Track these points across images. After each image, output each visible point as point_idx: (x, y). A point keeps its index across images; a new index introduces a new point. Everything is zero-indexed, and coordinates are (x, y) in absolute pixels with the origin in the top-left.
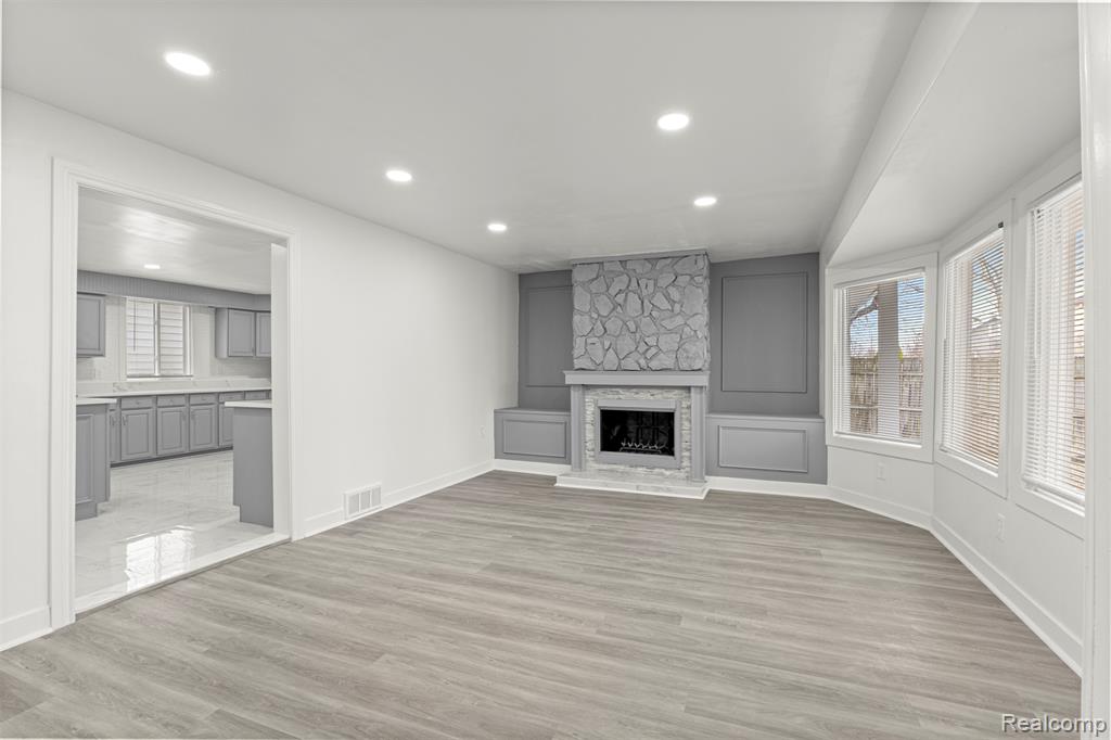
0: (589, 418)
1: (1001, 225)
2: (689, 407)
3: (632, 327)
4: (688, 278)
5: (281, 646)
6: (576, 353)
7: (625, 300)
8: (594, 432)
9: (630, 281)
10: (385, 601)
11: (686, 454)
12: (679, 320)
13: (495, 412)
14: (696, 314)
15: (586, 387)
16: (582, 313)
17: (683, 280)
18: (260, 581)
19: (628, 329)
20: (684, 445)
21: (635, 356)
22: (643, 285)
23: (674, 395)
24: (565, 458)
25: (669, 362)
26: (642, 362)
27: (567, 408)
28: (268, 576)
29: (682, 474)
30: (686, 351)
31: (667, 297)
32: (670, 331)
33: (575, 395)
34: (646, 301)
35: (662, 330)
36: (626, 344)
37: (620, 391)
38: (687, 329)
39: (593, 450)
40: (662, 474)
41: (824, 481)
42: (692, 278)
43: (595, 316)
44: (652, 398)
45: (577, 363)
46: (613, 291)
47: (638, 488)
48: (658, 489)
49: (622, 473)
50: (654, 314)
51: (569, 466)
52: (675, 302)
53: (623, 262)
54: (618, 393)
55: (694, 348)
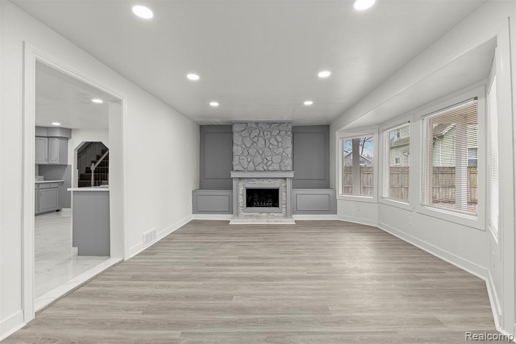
0: (241, 193)
1: (409, 122)
2: (286, 186)
3: (261, 152)
4: (285, 132)
5: (180, 303)
6: (235, 163)
7: (258, 140)
8: (243, 198)
9: (260, 132)
10: (209, 278)
11: (284, 206)
12: (281, 150)
13: (193, 191)
14: (288, 147)
15: (240, 179)
16: (237, 145)
17: (283, 133)
18: (130, 280)
19: (259, 153)
20: (283, 202)
21: (262, 165)
22: (265, 135)
23: (279, 181)
24: (230, 211)
25: (277, 168)
26: (265, 167)
27: (231, 188)
28: (133, 278)
29: (282, 215)
30: (284, 163)
31: (276, 140)
32: (277, 154)
33: (234, 182)
34: (267, 141)
35: (274, 154)
36: (258, 159)
37: (255, 180)
38: (284, 154)
39: (243, 207)
40: (274, 215)
41: (336, 213)
42: (286, 132)
43: (244, 147)
44: (269, 183)
45: (235, 168)
46: (252, 136)
47: (268, 221)
48: (276, 221)
49: (256, 216)
50: (271, 147)
51: (232, 215)
52: (279, 142)
53: (257, 123)
54: (254, 181)
55: (287, 162)
